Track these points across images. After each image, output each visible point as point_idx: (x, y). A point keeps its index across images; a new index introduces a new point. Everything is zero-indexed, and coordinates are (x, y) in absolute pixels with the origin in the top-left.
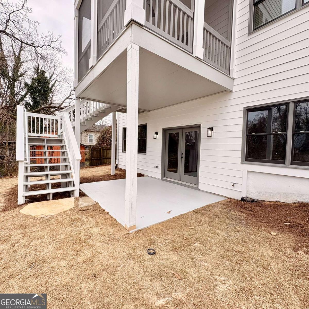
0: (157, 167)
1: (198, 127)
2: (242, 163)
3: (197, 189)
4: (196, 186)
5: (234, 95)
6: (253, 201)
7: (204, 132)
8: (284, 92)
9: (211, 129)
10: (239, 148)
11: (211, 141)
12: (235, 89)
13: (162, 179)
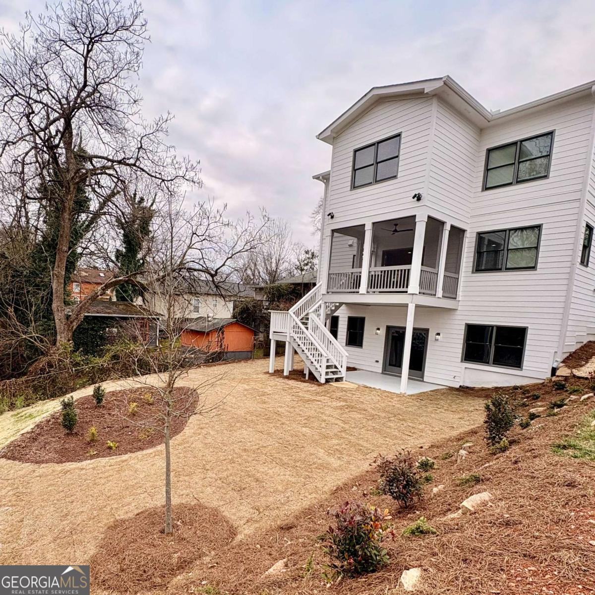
0: (377, 362)
1: (427, 330)
2: (462, 361)
3: (423, 381)
4: (421, 379)
5: (458, 312)
6: (467, 388)
7: (432, 336)
8: (490, 319)
9: (438, 334)
10: (460, 351)
11: (438, 343)
12: (459, 308)
13: (382, 373)
